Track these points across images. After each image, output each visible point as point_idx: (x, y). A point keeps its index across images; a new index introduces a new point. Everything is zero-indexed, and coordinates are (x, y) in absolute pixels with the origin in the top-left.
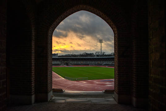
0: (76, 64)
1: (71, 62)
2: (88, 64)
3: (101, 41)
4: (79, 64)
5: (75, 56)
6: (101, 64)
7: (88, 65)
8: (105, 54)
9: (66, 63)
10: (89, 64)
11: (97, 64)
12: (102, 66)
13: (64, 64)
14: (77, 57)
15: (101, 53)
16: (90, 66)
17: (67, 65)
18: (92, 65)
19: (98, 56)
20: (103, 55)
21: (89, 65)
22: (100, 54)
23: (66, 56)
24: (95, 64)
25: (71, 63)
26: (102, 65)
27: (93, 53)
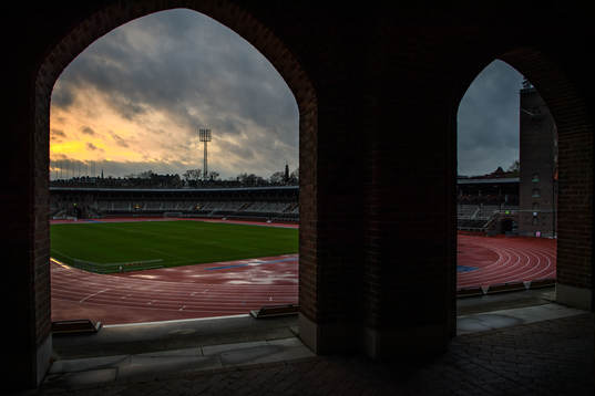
0: (115, 212)
1: (96, 206)
2: (158, 212)
3: (205, 135)
4: (128, 212)
5: (111, 182)
6: (206, 212)
7: (160, 214)
8: (217, 178)
9: (75, 207)
10: (163, 212)
11: (190, 212)
12: (210, 218)
13: (69, 214)
14: (120, 186)
15: (206, 173)
16: (166, 220)
17: (80, 215)
18: (173, 214)
19: (193, 183)
20: (212, 181)
21: (162, 217)
22: (201, 178)
23: (75, 182)
24: (184, 212)
25: (94, 210)
26: (209, 215)
27: (177, 175)
